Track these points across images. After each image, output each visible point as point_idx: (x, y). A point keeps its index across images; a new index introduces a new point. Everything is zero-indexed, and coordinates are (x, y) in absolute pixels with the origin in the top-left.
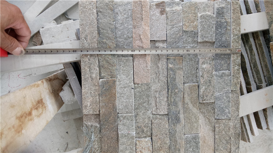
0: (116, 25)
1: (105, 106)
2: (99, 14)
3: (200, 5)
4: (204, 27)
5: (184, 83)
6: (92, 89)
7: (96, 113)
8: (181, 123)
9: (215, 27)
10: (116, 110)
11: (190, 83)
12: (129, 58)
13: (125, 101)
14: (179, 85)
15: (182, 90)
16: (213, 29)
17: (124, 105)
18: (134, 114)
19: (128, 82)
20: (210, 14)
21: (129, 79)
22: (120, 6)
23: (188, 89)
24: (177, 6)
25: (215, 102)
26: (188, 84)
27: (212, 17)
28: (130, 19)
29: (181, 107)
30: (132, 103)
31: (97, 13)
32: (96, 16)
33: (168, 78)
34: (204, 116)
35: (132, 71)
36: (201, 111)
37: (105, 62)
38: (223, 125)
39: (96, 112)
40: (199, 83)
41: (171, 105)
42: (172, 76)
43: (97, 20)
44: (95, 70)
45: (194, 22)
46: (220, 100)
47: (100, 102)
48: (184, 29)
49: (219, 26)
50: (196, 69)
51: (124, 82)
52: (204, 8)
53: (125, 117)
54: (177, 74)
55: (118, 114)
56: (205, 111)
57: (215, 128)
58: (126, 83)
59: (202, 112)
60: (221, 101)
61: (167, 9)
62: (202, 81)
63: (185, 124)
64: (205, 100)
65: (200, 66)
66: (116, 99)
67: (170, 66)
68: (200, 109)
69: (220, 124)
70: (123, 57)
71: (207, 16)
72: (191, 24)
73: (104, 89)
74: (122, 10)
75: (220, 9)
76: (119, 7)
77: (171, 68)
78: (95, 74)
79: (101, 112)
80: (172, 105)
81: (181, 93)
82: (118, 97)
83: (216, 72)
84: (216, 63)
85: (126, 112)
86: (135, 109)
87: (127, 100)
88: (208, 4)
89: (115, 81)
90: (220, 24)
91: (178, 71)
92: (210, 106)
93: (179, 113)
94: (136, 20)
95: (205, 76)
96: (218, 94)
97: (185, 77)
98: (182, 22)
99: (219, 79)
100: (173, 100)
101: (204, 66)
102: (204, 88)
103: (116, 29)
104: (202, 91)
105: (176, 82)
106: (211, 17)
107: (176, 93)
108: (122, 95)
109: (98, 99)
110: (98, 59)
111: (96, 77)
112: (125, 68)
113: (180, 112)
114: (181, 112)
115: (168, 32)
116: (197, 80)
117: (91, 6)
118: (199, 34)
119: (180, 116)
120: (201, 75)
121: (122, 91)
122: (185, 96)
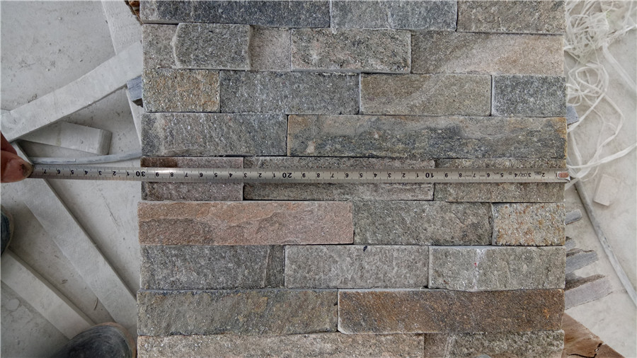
0: (201, 286)
1: (407, 320)
2: (173, 330)
3: (151, 63)
4: (211, 54)
5: (358, 113)
6: (362, 353)
7: (422, 343)
8: (461, 124)
9: (211, 25)
10: (416, 293)
11: (358, 95)
12: (286, 255)
13: (396, 269)
14: (360, 126)
15: (374, 119)
16: (218, 31)
17: (407, 273)
18: (431, 248)
19: (348, 259)
20: (176, 34)
21: (340, 256)
22: (153, 275)
23: (374, 104)
24: (155, 125)
25: (411, 31)
26: (361, 103)
27: (185, 32)
28: (187, 251)
29: (418, 124)
30: (403, 251)
31: (172, 334)
32: (180, 337)
33: (343, 155)
34: (448, 60)
35: (321, 251)
36: (432, 68)
37: (296, 320)
38: (475, 10)
39: (419, 343)
40: (358, 71)
41: (413, 151)
42: (338, 146)
43: (190, 335)
44: (315, 343)
45: (198, 82)
46: (406, 17)
47: (395, 332)
48: (215, 109)
49: (210, 13)
50: (322, 79)
51: (348, 271)
52: (159, 51)
53: (437, 272)
54: (333, 131)
55: (426, 287)
56: (433, 58)
57: (479, 33)
58: (352, 265)
59: (437, 67)
60: (410, 14)
61: (163, 154)
62: (355, 66)
63: (463, 113)
64: (405, 60)
65: (314, 69)
66: (392, 294)
67: (311, 149)
68: (428, 72)
69: (470, 19)
70: (284, 270)
71: (182, 45)
72: (201, 87)
73: (363, 324)
74: (165, 271)
75: (162, 8)
76: (156, 278)
77: (316, 148)
78: (324, 343)
79: (421, 332)
80: (414, 148)
81: (384, 121)
82: (386, 287)
83: (332, 25)
84: (308, 24)
85: (425, 266)
86: (419, 245)
87: (394, 263)
88: (150, 39)
89: (345, 295)
90: (205, 8)
91: (326, 129)
92: (420, 44)
93: (434, 130)
94: (190, 236)
95: (341, 56)
96: (389, 21)
97: (342, 109)
98: (197, 114)
99: (350, 15)
100: (401, 146)
101: (315, 57)
102: (372, 61)
103: (212, 289)
104: (379, 67)
105: (352, 135)
106: (183, 36)
107: (383, 138)
108: (381, 275)
109: (388, 337)
110: (288, 335)
111: (334, 341)
112: (314, 268)
113: (433, 125)
114: (431, 123)
115: (222, 153)
116: (351, 76)
117: (154, 349)
118: (228, 68)
119: (444, 127)
120: (339, 68)
121: (371, 277)
122: (392, 113)
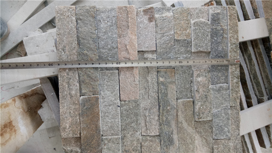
0: (99, 34)
1: (87, 128)
2: (79, 21)
3: (192, 10)
4: (198, 35)
5: (177, 99)
6: (71, 108)
7: (76, 136)
8: (175, 145)
9: (210, 35)
10: (99, 132)
11: (184, 99)
12: (114, 71)
13: (110, 121)
14: (172, 101)
15: (175, 107)
16: (208, 38)
17: (108, 126)
18: (120, 136)
19: (114, 99)
20: (205, 21)
21: (115, 95)
22: (103, 12)
23: (182, 106)
24: (167, 12)
25: (212, 119)
26: (181, 100)
27: (207, 24)
28: (115, 27)
29: (174, 126)
30: (118, 123)
31: (77, 21)
32: (75, 25)
33: (159, 94)
34: (201, 137)
35: (117, 87)
36: (198, 130)
37: (86, 77)
38: (222, 146)
39: (76, 134)
40: (194, 98)
41: (162, 125)
42: (163, 91)
43: (77, 29)
44: (75, 86)
45: (186, 30)
46: (218, 117)
47: (81, 123)
48: (175, 37)
49: (214, 34)
50: (190, 82)
51: (108, 99)
52: (197, 14)
53: (110, 140)
54: (169, 89)
55: (102, 136)
56: (202, 130)
57: (213, 149)
58: (111, 101)
59: (198, 132)
60: (219, 119)
61: (156, 16)
62: (197, 96)
63: (180, 145)
64: (201, 118)
65: (195, 79)
66: (99, 120)
67: (161, 79)
68: (196, 128)
69: (218, 144)
70: (107, 70)
71: (201, 23)
72: (184, 32)
73: (85, 108)
74: (105, 18)
75: (215, 15)
76: (102, 14)
77: (162, 82)
78: (75, 91)
79: (82, 135)
80: (164, 125)
81: (174, 111)
82: (102, 117)
83: (212, 86)
84: (212, 76)
85: (112, 134)
86: (122, 130)
87: (112, 120)
88: (202, 10)
89: (97, 99)
90: (216, 32)
91: (170, 86)
92: (207, 124)
93: (172, 134)
94: (121, 28)
95: (201, 90)
96: (216, 110)
97: (178, 92)
98: (173, 30)
99: (217, 93)
100: (165, 119)
101: (199, 79)
102: (199, 104)
103: (98, 39)
104: (197, 107)
105: (168, 98)
106: (205, 23)
107: (168, 111)
108: (107, 114)
109: (78, 120)
110: (78, 74)
111: (76, 94)
112: (109, 83)
113: (174, 133)
114: (175, 132)
115: (157, 41)
116: (192, 95)
117: (70, 13)
118: (193, 43)
119: (174, 137)
120: (196, 89)
121: (106, 110)
122: (178, 114)
